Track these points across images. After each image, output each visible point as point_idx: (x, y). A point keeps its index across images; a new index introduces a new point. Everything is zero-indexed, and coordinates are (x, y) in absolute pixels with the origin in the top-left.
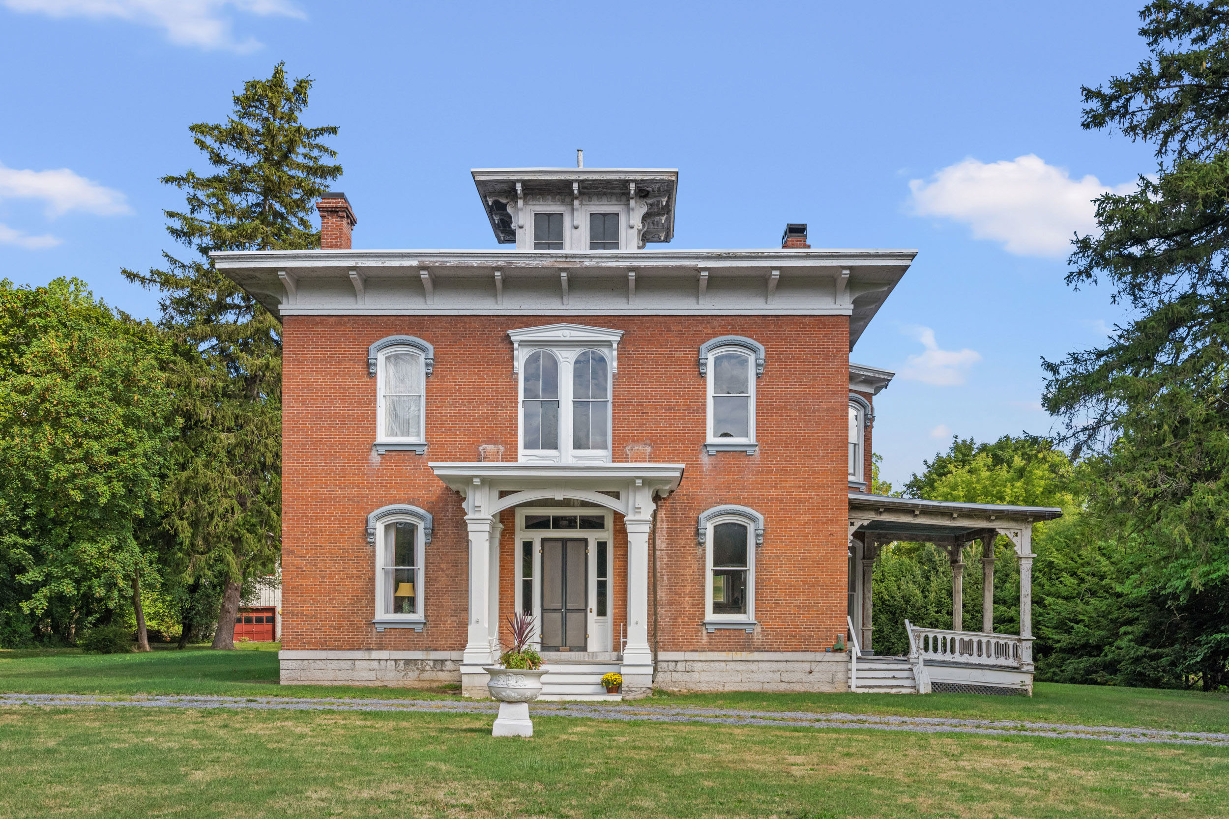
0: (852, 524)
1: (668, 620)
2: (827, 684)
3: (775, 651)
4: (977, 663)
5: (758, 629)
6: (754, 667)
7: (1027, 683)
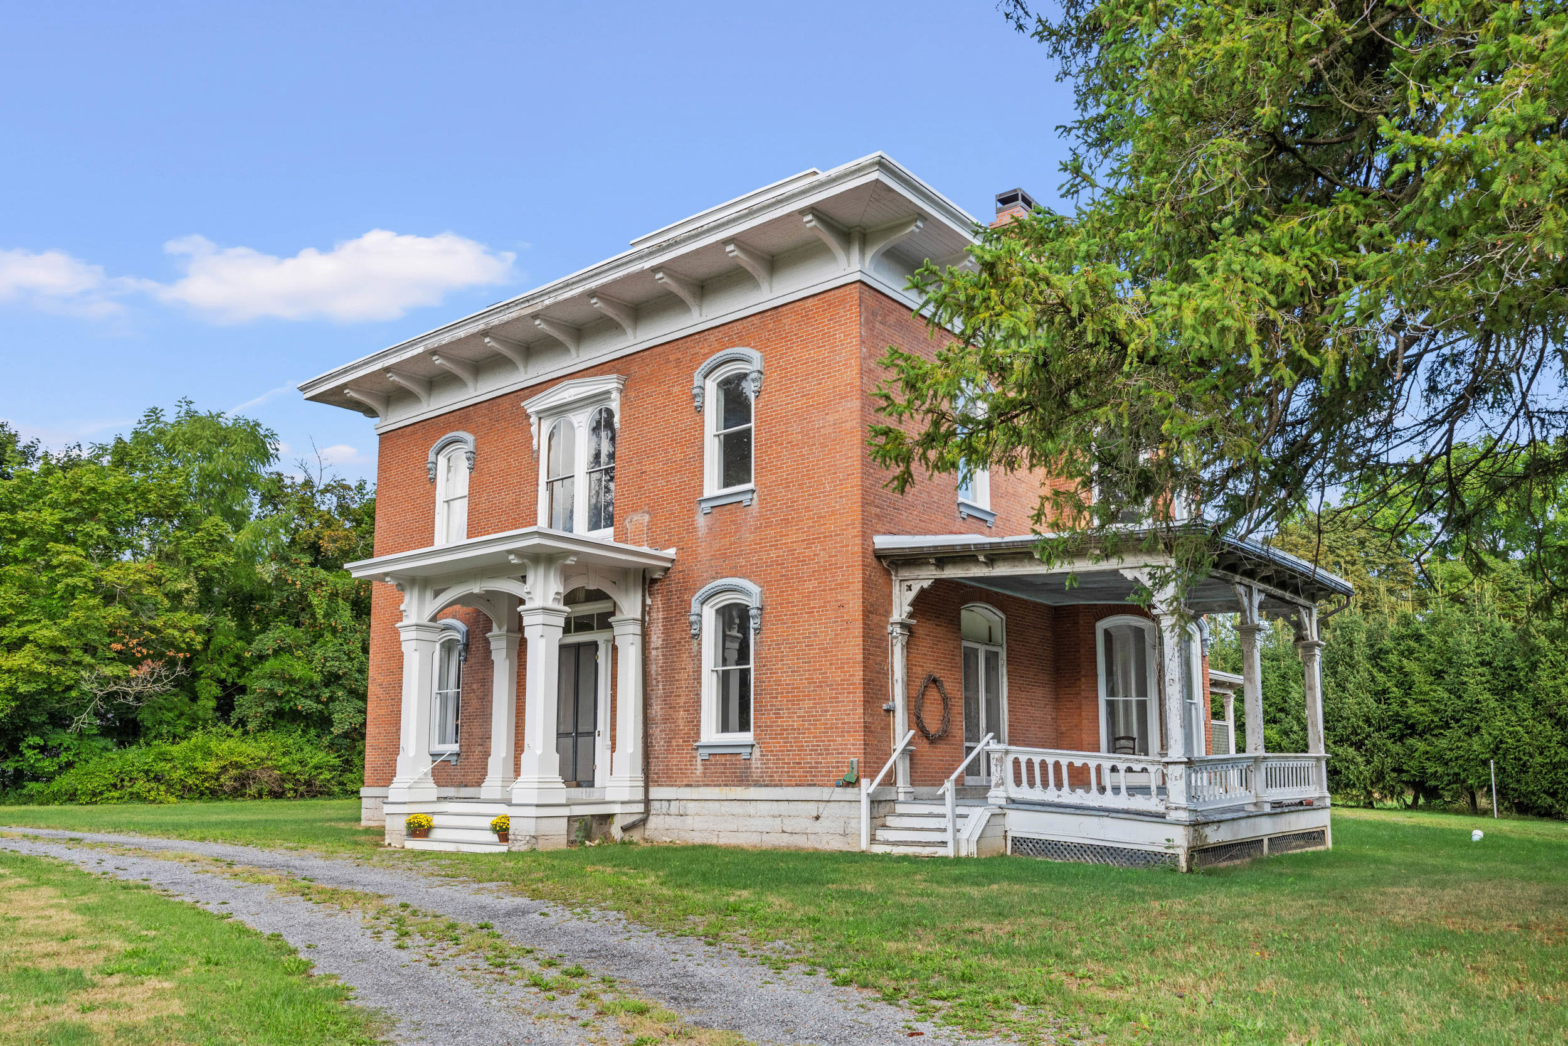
0: (910, 588)
1: (662, 743)
2: (838, 837)
3: (776, 786)
4: (1096, 804)
5: (757, 753)
6: (751, 808)
7: (1177, 842)
